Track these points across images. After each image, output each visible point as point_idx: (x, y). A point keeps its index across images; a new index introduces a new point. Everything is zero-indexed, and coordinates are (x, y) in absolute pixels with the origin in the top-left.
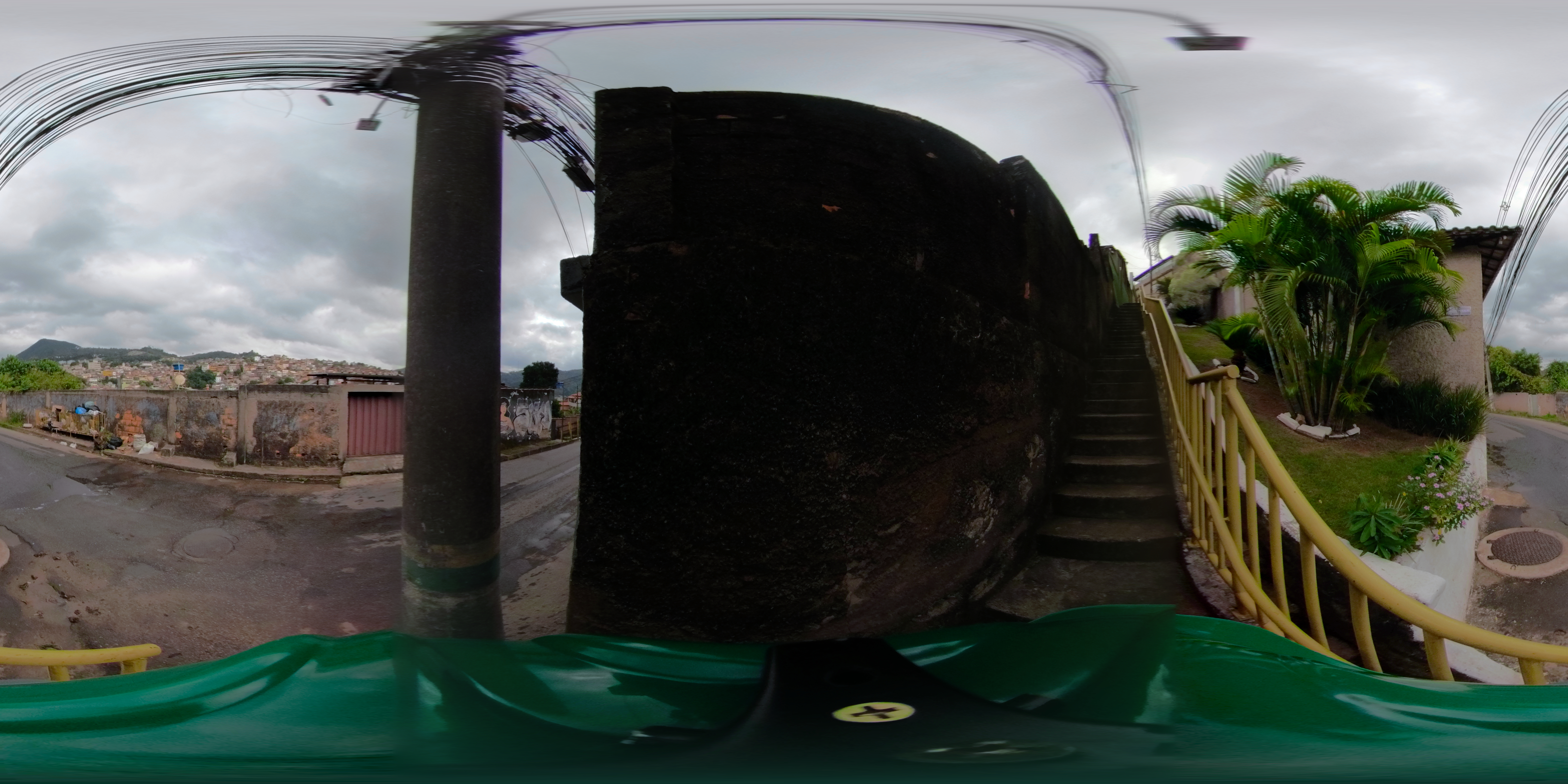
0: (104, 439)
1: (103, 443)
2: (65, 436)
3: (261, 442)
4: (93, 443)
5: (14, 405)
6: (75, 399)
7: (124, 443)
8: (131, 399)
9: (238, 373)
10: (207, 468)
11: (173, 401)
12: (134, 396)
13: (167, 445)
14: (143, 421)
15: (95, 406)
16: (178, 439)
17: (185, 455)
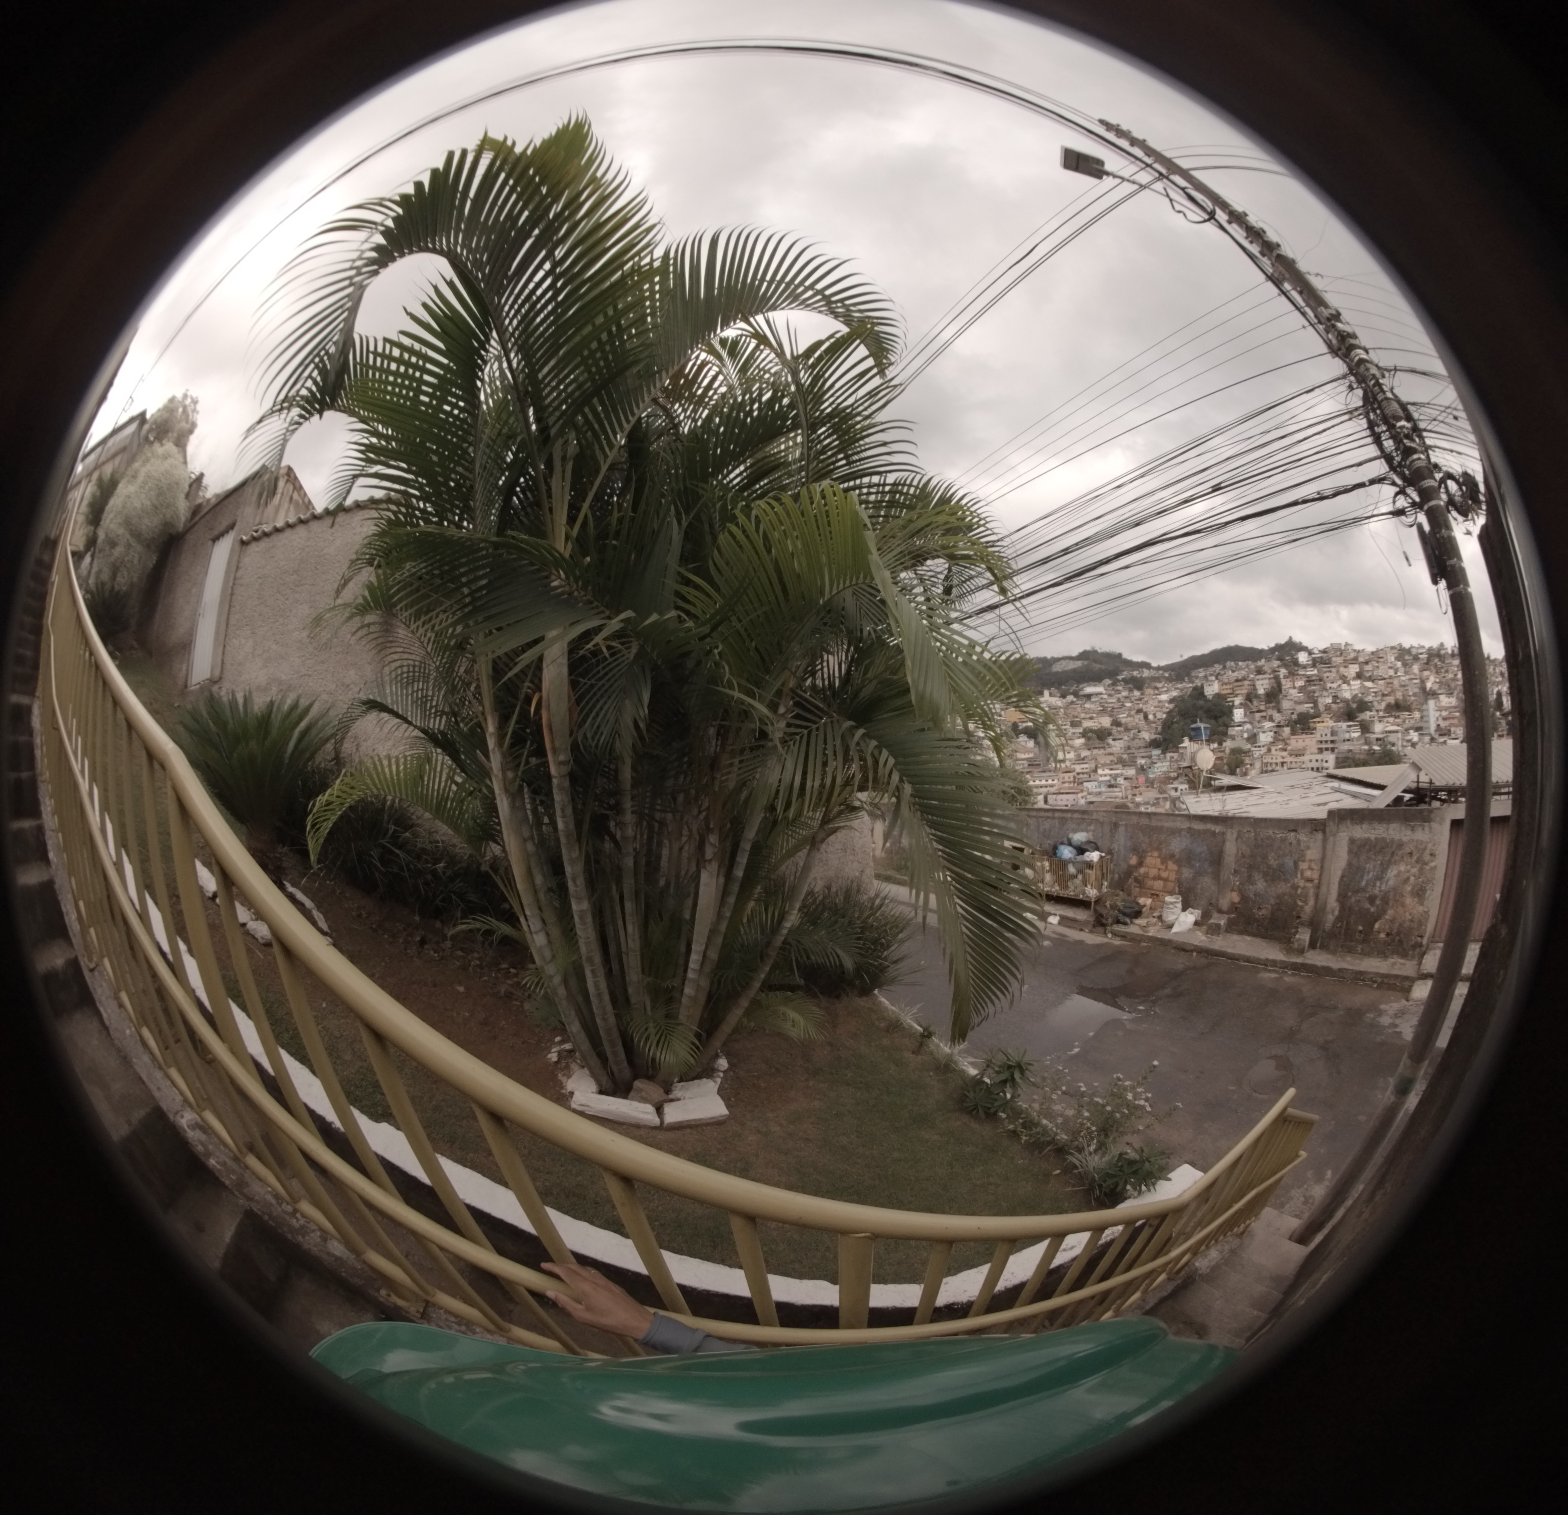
0: (1110, 906)
1: (1108, 912)
3: (1344, 911)
4: (1091, 913)
6: (1046, 825)
7: (1145, 910)
8: (1159, 830)
9: (1274, 696)
10: (1271, 957)
11: (1231, 836)
12: (1166, 824)
13: (1216, 915)
14: (1178, 872)
15: (1089, 842)
16: (1233, 903)
17: (1241, 933)
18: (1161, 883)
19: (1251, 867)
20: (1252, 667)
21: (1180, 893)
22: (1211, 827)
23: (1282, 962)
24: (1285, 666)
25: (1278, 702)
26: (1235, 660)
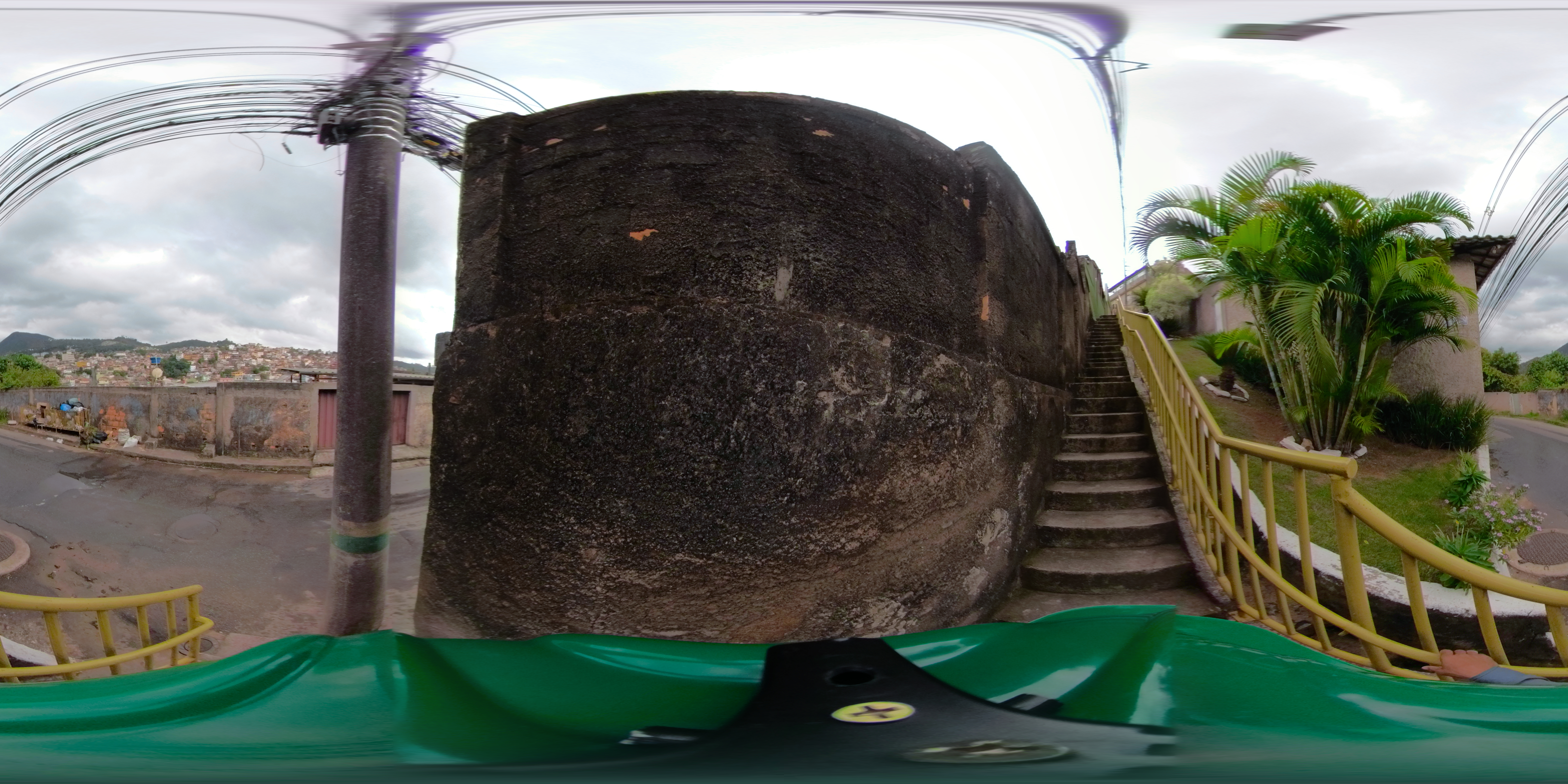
2: (49, 431)
3: (238, 436)
6: (58, 395)
8: (115, 395)
10: (188, 460)
11: (155, 397)
12: (117, 392)
13: (150, 439)
14: (126, 416)
15: (79, 403)
16: (160, 433)
17: (167, 447)
18: (117, 422)
19: (168, 413)
21: (129, 428)
22: (142, 392)
23: (198, 462)
25: (215, 364)
26: (192, 346)
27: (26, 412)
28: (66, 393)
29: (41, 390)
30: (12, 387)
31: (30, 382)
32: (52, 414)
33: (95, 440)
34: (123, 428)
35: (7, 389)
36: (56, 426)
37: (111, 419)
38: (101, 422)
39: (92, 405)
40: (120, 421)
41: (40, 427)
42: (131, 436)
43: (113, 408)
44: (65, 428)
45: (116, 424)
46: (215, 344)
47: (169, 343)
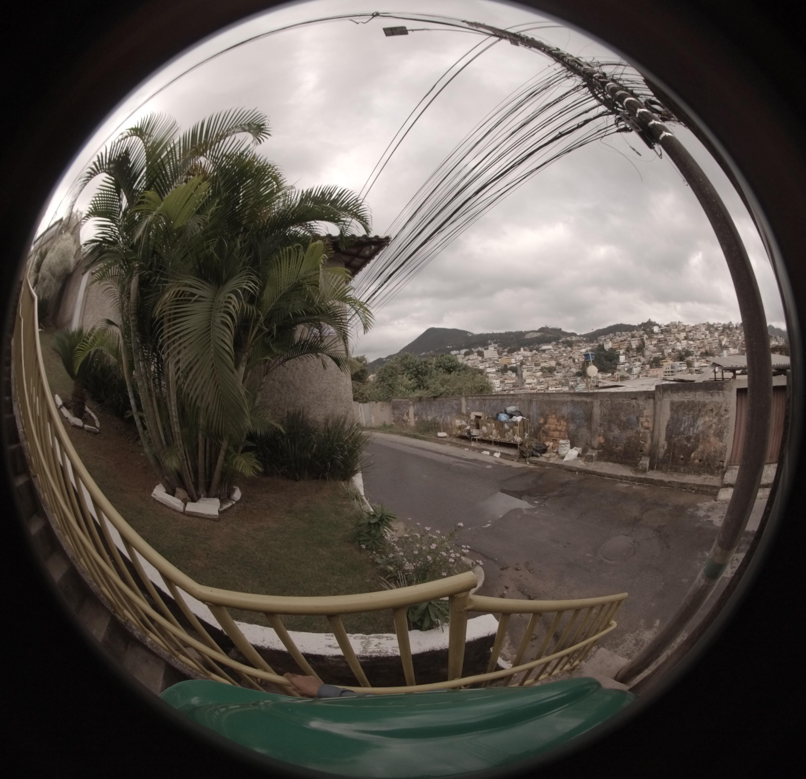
0: (529, 447)
1: (529, 450)
2: (486, 444)
4: (518, 451)
5: (424, 412)
6: (494, 404)
7: (549, 448)
8: (555, 402)
9: (641, 349)
10: (624, 475)
11: (597, 404)
12: (558, 399)
13: (590, 450)
14: (567, 425)
15: (517, 411)
16: (600, 444)
17: (606, 461)
18: (558, 433)
19: (610, 422)
20: (630, 334)
21: (569, 438)
22: (584, 399)
23: (633, 477)
24: (647, 333)
25: (643, 352)
26: (620, 331)
27: (458, 422)
28: (503, 400)
29: (474, 398)
30: (441, 394)
31: (460, 389)
32: (489, 424)
33: (535, 453)
34: (564, 438)
35: (435, 398)
36: (493, 438)
37: (552, 429)
38: (541, 432)
39: (531, 413)
40: (560, 431)
41: (474, 440)
42: (571, 448)
43: (554, 416)
44: (503, 440)
45: (556, 434)
46: (640, 326)
47: (595, 330)
